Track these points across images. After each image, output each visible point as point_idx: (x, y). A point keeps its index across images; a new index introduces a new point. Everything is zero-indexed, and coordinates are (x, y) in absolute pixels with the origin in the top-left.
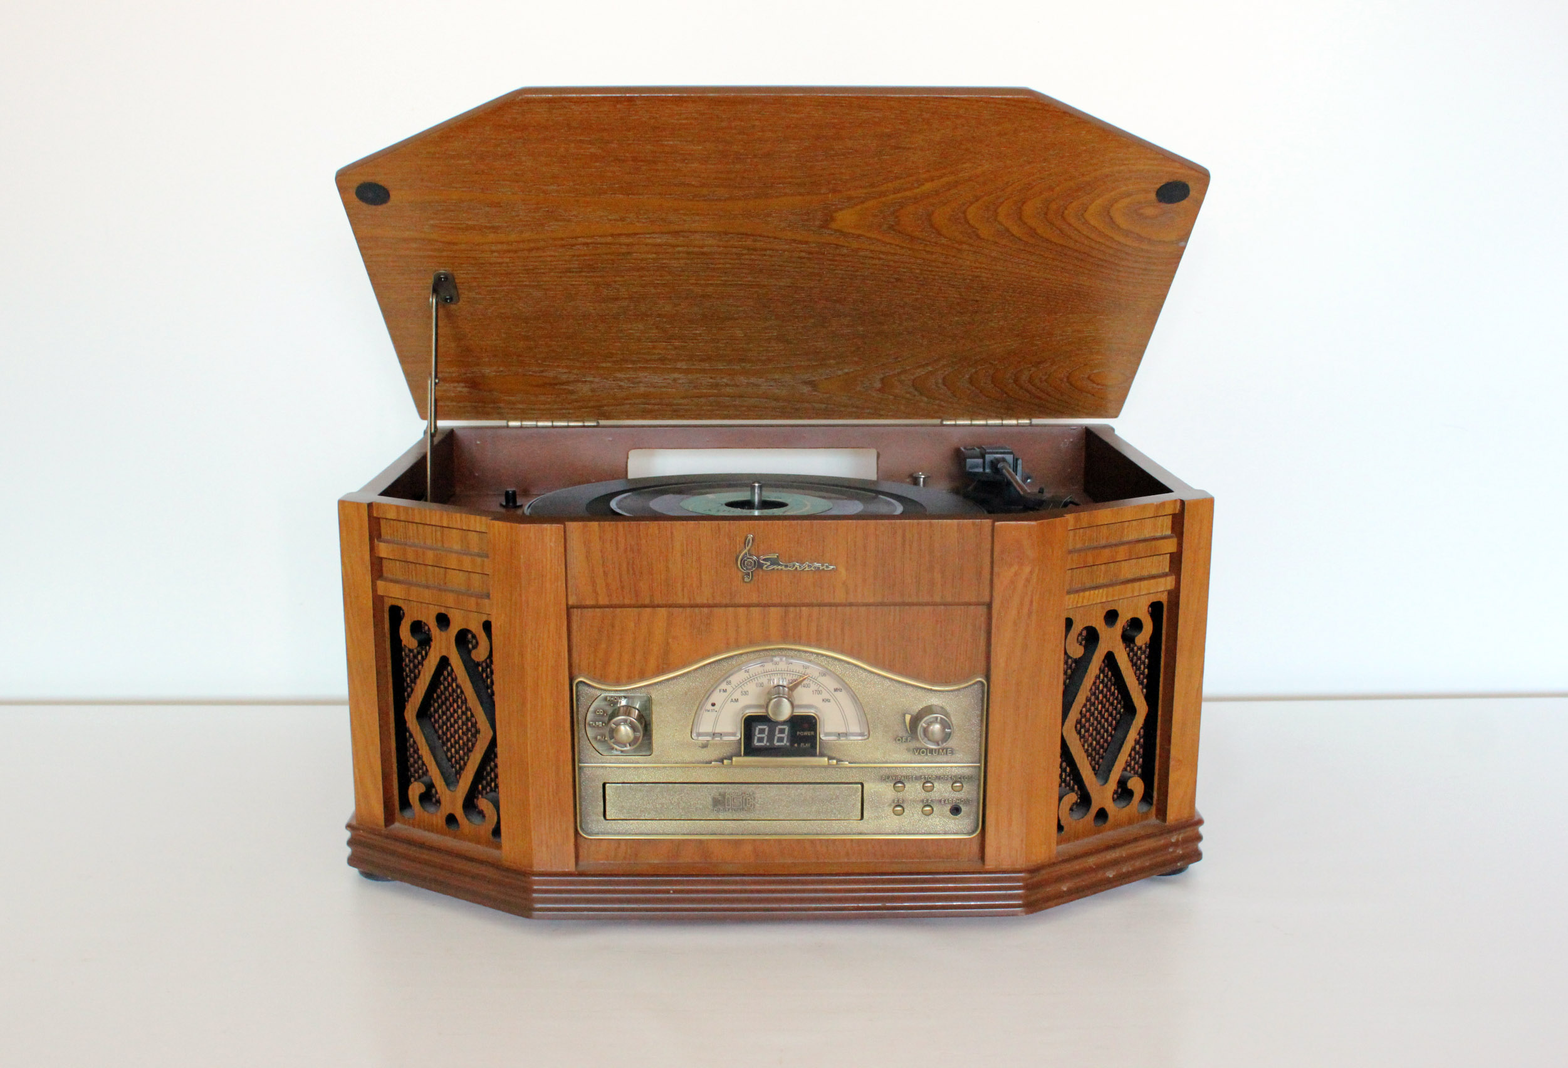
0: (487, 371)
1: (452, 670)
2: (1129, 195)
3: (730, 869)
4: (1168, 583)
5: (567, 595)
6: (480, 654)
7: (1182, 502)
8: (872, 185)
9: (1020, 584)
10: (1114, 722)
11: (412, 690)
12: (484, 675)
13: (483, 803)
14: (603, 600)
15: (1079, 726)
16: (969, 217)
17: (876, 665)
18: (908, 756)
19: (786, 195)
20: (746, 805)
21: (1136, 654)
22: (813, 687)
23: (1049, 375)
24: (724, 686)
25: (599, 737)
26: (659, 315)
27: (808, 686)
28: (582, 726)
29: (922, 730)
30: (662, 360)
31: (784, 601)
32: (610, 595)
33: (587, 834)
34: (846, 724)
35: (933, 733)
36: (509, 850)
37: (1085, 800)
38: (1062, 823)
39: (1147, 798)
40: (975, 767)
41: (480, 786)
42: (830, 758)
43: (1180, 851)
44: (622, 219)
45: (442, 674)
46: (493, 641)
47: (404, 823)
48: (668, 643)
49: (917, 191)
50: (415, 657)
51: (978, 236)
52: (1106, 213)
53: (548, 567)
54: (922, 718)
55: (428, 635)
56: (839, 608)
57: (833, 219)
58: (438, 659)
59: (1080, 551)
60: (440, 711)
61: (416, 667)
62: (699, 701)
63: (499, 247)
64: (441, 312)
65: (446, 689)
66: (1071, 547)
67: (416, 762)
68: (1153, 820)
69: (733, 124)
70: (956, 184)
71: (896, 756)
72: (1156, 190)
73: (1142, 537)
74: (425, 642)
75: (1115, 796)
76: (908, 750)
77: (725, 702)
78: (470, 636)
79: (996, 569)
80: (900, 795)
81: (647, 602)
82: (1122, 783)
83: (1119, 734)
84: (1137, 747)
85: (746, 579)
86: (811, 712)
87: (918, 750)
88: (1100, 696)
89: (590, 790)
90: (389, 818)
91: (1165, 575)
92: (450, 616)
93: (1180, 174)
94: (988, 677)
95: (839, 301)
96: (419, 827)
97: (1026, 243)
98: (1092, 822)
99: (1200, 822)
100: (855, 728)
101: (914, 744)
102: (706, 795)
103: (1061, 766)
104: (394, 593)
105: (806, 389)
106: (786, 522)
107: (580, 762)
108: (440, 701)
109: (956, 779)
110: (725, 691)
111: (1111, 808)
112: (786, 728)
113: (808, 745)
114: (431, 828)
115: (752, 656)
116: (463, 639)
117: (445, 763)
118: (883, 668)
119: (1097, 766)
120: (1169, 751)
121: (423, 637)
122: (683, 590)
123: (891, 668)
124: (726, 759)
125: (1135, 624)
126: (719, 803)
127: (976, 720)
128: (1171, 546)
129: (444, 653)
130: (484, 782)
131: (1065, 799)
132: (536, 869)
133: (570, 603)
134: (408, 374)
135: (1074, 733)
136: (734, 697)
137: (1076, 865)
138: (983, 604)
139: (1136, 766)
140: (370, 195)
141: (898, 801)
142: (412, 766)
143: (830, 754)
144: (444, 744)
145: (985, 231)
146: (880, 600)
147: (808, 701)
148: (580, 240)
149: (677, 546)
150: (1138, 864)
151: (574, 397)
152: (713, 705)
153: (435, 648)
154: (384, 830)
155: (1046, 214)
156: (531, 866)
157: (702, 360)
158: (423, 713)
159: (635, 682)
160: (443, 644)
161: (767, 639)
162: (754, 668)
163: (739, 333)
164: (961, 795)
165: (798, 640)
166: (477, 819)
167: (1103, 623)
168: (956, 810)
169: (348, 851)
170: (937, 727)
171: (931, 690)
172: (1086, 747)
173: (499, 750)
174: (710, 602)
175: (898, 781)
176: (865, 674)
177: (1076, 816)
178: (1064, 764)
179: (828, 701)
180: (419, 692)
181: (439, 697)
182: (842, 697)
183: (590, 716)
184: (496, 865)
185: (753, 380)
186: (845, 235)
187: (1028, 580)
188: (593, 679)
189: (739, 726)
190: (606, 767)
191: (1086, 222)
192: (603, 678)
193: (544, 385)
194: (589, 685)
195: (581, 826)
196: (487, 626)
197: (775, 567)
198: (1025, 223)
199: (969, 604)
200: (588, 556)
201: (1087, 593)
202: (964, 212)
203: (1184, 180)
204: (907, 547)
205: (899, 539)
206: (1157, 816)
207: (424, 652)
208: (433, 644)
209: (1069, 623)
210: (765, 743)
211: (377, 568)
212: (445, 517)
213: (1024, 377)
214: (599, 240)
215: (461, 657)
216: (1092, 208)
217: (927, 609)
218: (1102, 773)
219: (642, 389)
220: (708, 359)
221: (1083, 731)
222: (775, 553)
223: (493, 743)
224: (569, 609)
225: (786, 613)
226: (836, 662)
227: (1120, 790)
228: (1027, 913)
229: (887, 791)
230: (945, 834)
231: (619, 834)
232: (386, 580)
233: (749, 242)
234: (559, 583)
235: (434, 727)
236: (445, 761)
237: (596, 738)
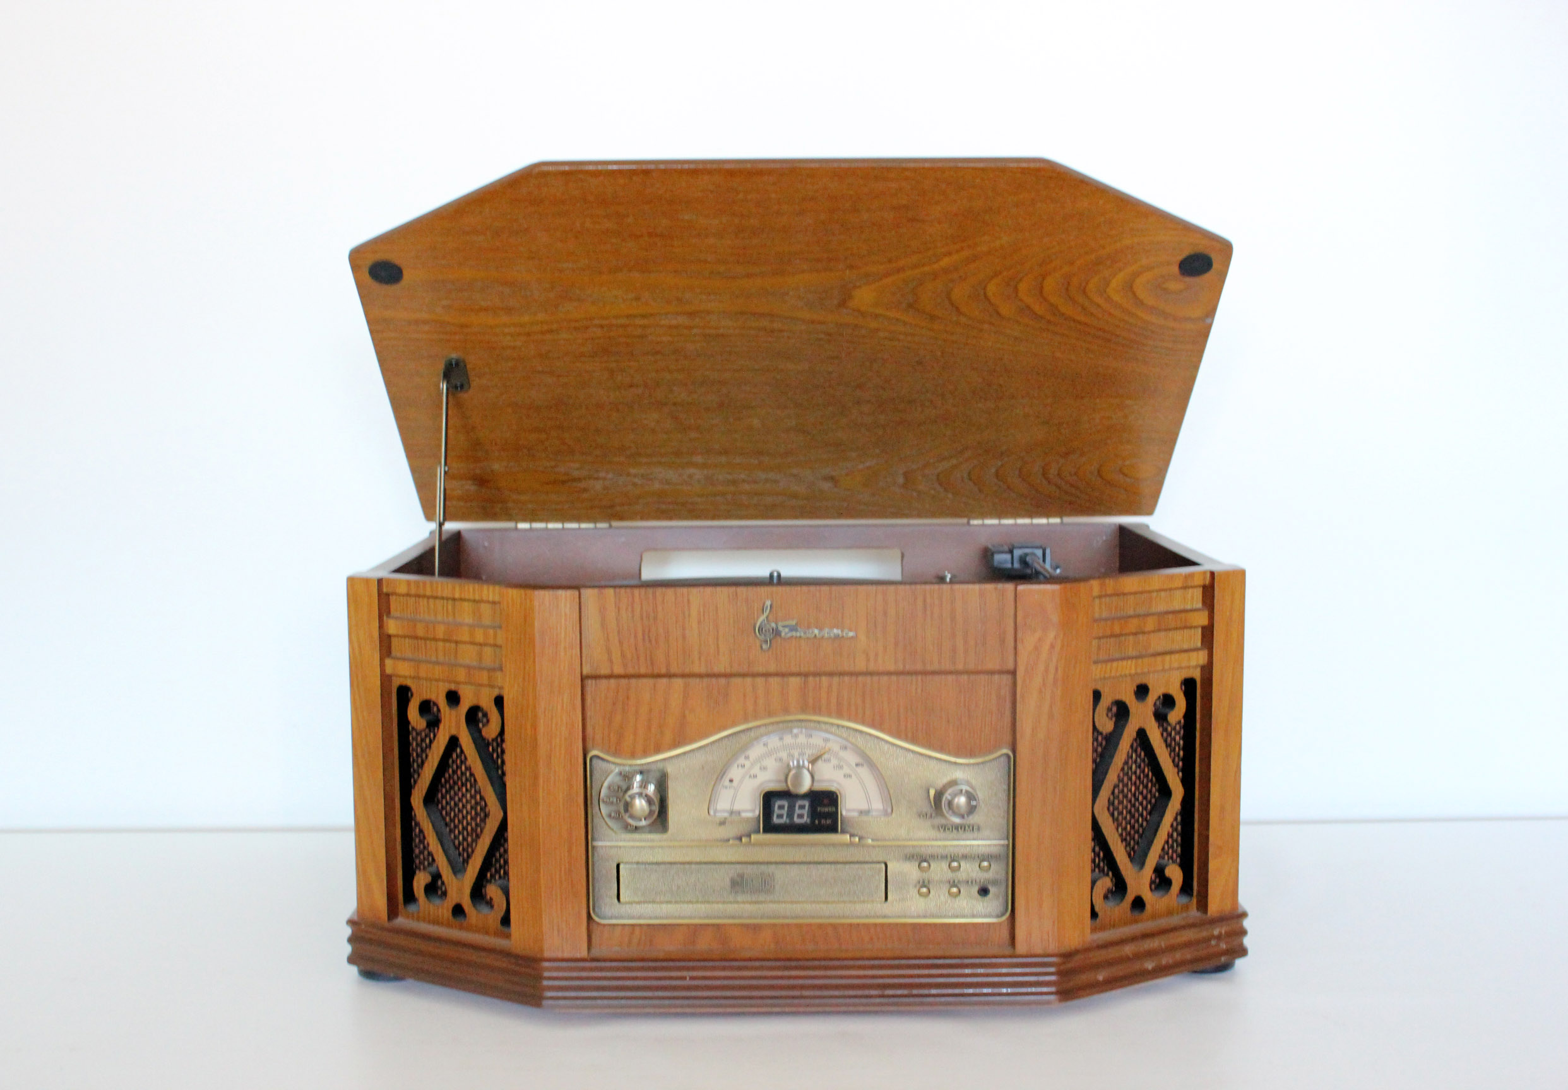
0: (496, 466)
1: (462, 751)
2: (1149, 268)
3: (748, 955)
4: (1201, 658)
5: (581, 664)
6: (490, 731)
7: (1212, 574)
8: (890, 261)
9: (1046, 648)
10: (1149, 806)
11: (419, 775)
12: (495, 756)
13: (492, 891)
14: (619, 670)
15: (1111, 808)
16: (990, 294)
17: (899, 737)
18: (933, 833)
19: (803, 272)
20: (765, 886)
21: (1170, 735)
22: (834, 762)
23: (1079, 468)
24: (741, 760)
25: (613, 815)
26: (675, 404)
27: (829, 760)
28: (595, 801)
29: (947, 803)
30: (678, 454)
31: (803, 669)
32: (625, 665)
33: (598, 916)
34: (869, 801)
35: (958, 806)
36: (519, 937)
37: (1120, 887)
38: (1097, 909)
39: (1186, 889)
40: (1003, 845)
41: (489, 875)
42: (852, 835)
43: (1223, 946)
44: (637, 299)
45: (451, 756)
46: (505, 717)
47: (408, 917)
48: (684, 716)
49: (936, 266)
50: (423, 740)
51: (998, 313)
52: (1129, 287)
53: (563, 636)
54: (946, 790)
55: (437, 716)
56: (860, 678)
57: (850, 297)
58: (447, 739)
59: (1106, 620)
60: (448, 797)
61: (423, 751)
62: (718, 775)
63: (512, 329)
64: (450, 399)
65: (454, 772)
66: (1097, 615)
67: (421, 852)
68: (1194, 913)
69: (749, 197)
70: (975, 258)
71: (921, 834)
72: (1178, 262)
73: (1171, 609)
74: (434, 723)
75: (1153, 886)
76: (933, 827)
77: (743, 777)
78: (480, 715)
79: (1019, 635)
80: (925, 875)
81: (663, 671)
82: (1159, 871)
83: (1156, 816)
84: (1175, 834)
85: (764, 647)
86: (833, 788)
87: (944, 828)
88: (1134, 778)
89: (604, 870)
90: (393, 912)
91: (1196, 650)
92: (461, 693)
93: (1202, 247)
94: (1014, 751)
95: (860, 386)
96: (424, 921)
97: (1049, 322)
98: (1129, 912)
99: (1244, 915)
100: (877, 805)
101: (939, 821)
102: (723, 877)
103: (1094, 850)
104: (402, 671)
105: (826, 486)
106: (805, 588)
107: (593, 839)
108: (448, 786)
109: (983, 858)
110: (743, 766)
111: (1148, 896)
112: (807, 803)
113: (829, 822)
114: (436, 922)
115: (771, 728)
116: (474, 716)
117: (452, 851)
118: (906, 739)
119: (1132, 853)
120: (1207, 837)
121: (430, 717)
122: (700, 658)
123: (914, 740)
124: (744, 836)
125: (1168, 701)
126: (738, 884)
127: (1003, 796)
128: (1202, 619)
129: (454, 732)
130: (493, 870)
131: (1099, 883)
132: (547, 954)
133: (585, 672)
134: (414, 470)
135: (1106, 814)
136: (752, 772)
137: (1113, 953)
138: (1008, 672)
139: (1175, 856)
140: (383, 274)
141: (924, 882)
142: (418, 857)
143: (852, 831)
144: (451, 831)
145: (1006, 309)
146: (901, 667)
147: (829, 777)
148: (596, 322)
149: (694, 613)
150: (1178, 956)
151: (585, 495)
152: (731, 781)
153: (444, 726)
154: (386, 924)
155: (1067, 289)
156: (541, 950)
157: (720, 453)
158: (430, 799)
159: (651, 755)
160: (453, 722)
161: (786, 710)
162: (773, 741)
163: (756, 422)
164: (990, 875)
165: (817, 710)
166: (485, 910)
167: (1133, 697)
168: (984, 891)
169: (348, 949)
170: (962, 800)
171: (955, 763)
172: (1120, 830)
173: (511, 834)
174: (728, 671)
175: (922, 859)
176: (886, 747)
177: (1111, 904)
178: (1097, 849)
179: (850, 776)
180: (427, 775)
181: (446, 782)
182: (864, 772)
183: (604, 792)
184: (506, 954)
185: (771, 475)
186: (863, 314)
187: (1052, 646)
188: (608, 752)
189: (758, 803)
190: (620, 847)
191: (1109, 299)
192: (617, 752)
193: (555, 482)
194: (602, 759)
195: (594, 909)
196: (499, 701)
197: (794, 634)
198: (1045, 299)
199: (992, 673)
200: (603, 625)
201: (1115, 664)
202: (985, 289)
203: (1207, 251)
204: (928, 613)
205: (920, 602)
206: (1198, 909)
207: (432, 735)
208: (441, 726)
209: (1097, 695)
210: (784, 820)
211: (386, 644)
212: (457, 589)
213: (1053, 471)
214: (614, 322)
215: (471, 734)
216: (1114, 283)
217: (950, 678)
218: (1138, 857)
219: (657, 486)
220: (725, 452)
221: (1116, 813)
222: (793, 619)
223: (503, 826)
224: (583, 678)
225: (805, 683)
226: (858, 735)
227: (1157, 881)
228: (1060, 1001)
229: (911, 870)
230: (973, 916)
231: (633, 918)
232: (394, 658)
233: (765, 323)
234: (574, 651)
235: (441, 814)
236: (452, 848)
237: (610, 816)
